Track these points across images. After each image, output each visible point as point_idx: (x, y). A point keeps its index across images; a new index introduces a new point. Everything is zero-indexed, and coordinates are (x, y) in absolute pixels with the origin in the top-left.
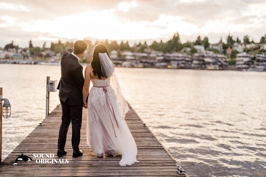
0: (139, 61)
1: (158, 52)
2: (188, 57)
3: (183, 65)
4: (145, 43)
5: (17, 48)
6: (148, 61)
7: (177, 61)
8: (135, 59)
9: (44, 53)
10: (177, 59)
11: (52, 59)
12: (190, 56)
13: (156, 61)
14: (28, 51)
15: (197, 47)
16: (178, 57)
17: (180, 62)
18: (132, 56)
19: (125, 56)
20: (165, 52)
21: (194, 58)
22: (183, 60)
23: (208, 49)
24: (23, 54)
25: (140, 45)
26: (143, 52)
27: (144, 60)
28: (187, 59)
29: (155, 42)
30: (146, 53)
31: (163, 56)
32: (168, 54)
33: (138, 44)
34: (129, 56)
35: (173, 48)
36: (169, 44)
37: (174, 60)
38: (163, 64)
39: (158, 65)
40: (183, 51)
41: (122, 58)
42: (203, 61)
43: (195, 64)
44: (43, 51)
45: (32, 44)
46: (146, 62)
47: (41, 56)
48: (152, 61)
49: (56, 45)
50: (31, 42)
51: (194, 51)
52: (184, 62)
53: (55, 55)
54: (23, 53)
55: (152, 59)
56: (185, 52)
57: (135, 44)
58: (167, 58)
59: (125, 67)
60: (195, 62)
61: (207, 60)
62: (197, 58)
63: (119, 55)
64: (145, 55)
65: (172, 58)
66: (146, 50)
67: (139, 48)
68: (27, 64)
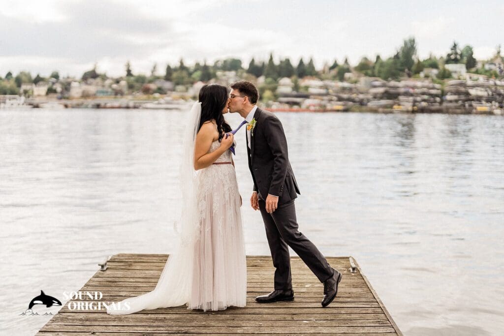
0: (335, 98)
1: (373, 79)
2: (433, 88)
3: (424, 104)
4: (346, 61)
5: (104, 78)
6: (354, 96)
7: (412, 95)
8: (327, 94)
9: (153, 86)
10: (411, 91)
11: (168, 96)
12: (437, 86)
13: (370, 97)
14: (123, 83)
15: (450, 67)
16: (414, 87)
17: (419, 99)
18: (321, 87)
19: (307, 88)
20: (386, 79)
21: (446, 89)
22: (423, 94)
23: (474, 70)
24: (113, 89)
25: (335, 66)
26: (342, 79)
27: (345, 96)
28: (433, 92)
29: (366, 59)
30: (348, 80)
31: (383, 86)
32: (393, 83)
33: (331, 64)
34: (315, 87)
35: (403, 71)
36: (395, 63)
37: (407, 94)
38: (384, 102)
39: (373, 104)
40: (422, 75)
41: (302, 92)
42: (467, 94)
43: (451, 101)
44: (150, 82)
45: (130, 69)
46: (349, 100)
47: (147, 91)
48: (361, 96)
49: (175, 70)
50: (128, 65)
51: (445, 75)
52: (426, 97)
53: (173, 90)
54: (115, 86)
55: (362, 93)
56: (427, 77)
57: (326, 65)
58: (392, 91)
59: (308, 109)
60: (449, 97)
61: (473, 92)
62: (453, 89)
63: (296, 87)
64: (346, 84)
65: (402, 90)
66: (347, 75)
67: (334, 72)
68: (119, 107)
